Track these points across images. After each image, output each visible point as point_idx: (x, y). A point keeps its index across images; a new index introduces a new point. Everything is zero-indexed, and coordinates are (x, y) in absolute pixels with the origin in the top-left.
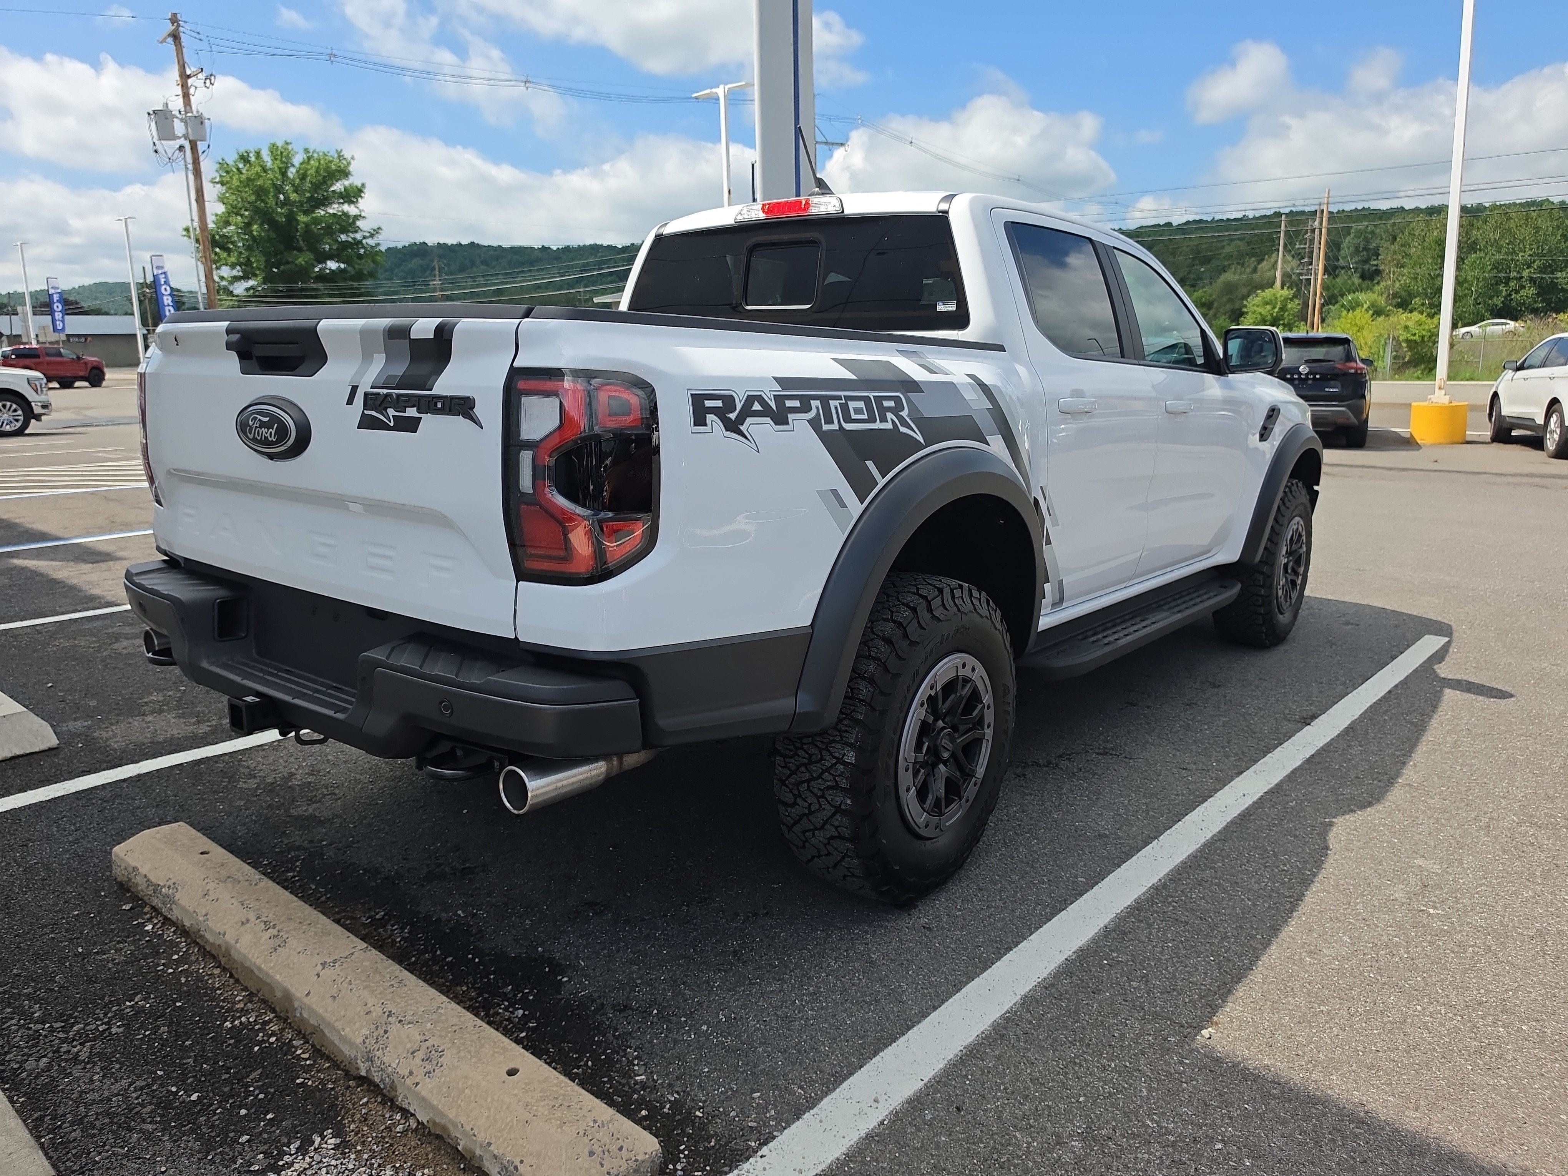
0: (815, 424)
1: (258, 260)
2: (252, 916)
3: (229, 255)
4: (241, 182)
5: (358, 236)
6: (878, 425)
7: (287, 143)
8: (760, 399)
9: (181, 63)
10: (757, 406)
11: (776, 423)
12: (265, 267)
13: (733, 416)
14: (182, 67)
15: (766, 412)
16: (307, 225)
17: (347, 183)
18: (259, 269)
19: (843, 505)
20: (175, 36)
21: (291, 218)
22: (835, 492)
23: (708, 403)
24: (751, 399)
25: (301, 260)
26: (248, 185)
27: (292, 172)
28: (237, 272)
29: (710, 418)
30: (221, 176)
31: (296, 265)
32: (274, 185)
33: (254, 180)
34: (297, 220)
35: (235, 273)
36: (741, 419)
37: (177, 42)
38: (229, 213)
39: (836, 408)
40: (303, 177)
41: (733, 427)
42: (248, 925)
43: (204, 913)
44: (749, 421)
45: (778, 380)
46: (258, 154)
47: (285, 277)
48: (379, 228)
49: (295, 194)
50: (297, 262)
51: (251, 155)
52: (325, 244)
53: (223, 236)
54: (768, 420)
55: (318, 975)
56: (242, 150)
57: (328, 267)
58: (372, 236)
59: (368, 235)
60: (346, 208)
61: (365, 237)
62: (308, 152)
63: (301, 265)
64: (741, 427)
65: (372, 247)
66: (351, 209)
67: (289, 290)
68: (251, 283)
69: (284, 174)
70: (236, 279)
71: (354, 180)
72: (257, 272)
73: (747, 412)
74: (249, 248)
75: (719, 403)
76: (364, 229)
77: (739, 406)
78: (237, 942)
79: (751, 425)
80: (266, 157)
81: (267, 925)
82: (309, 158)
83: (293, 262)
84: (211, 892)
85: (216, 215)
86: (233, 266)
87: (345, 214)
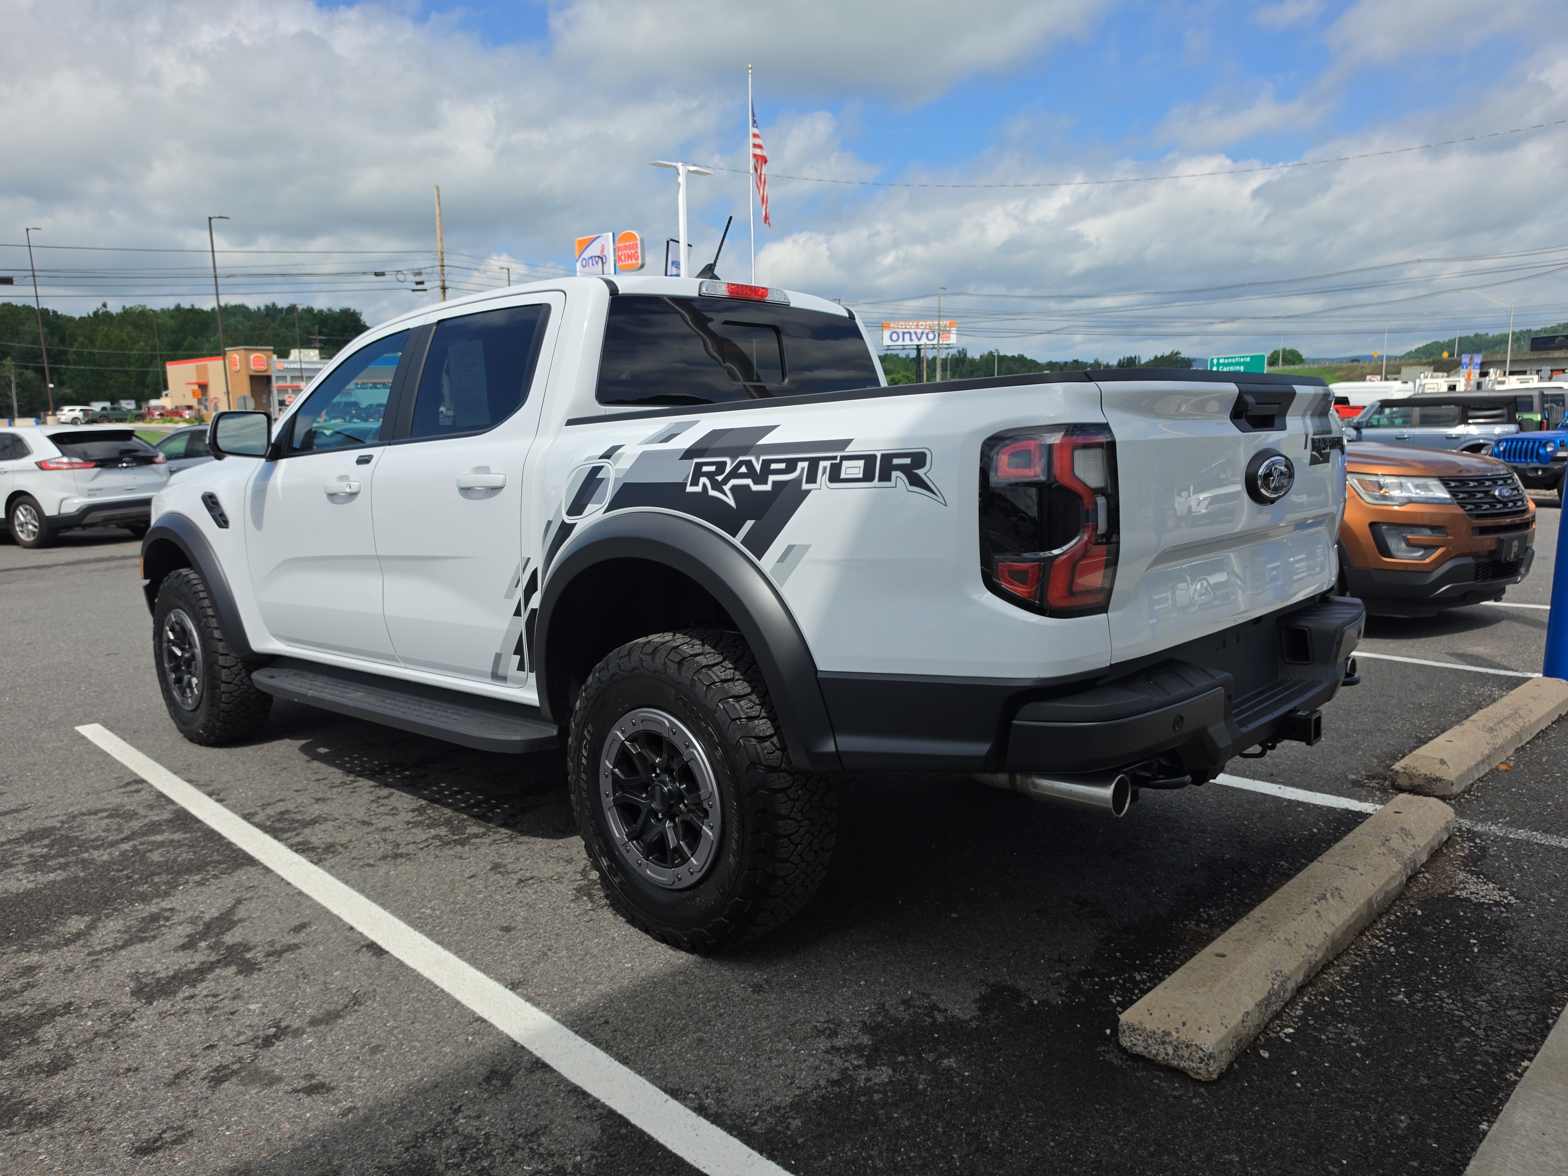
2: (1315, 907)
42: (1322, 912)
43: (1305, 948)
55: (1362, 874)
78: (1334, 925)
81: (1323, 897)
84: (1288, 937)
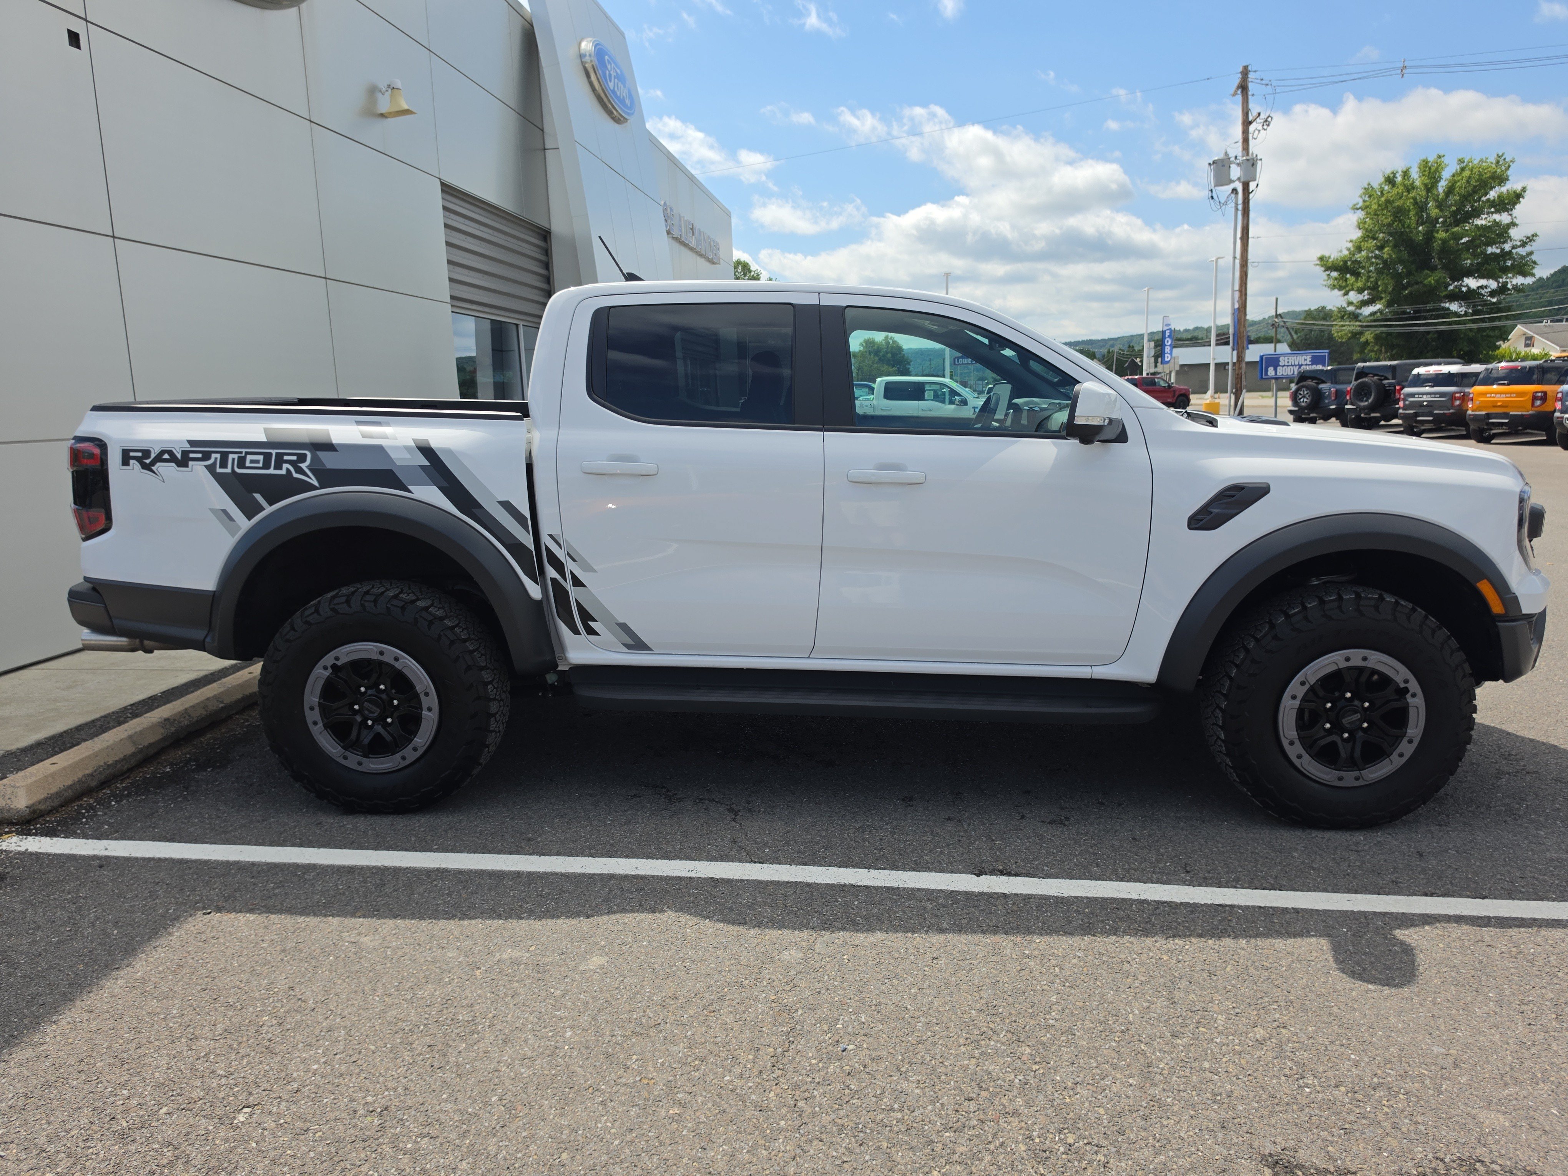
0: (211, 469)
1: (1387, 284)
3: (1357, 279)
4: (1379, 205)
5: (1507, 247)
6: (272, 471)
7: (1440, 157)
8: (170, 452)
9: (1245, 111)
10: (166, 456)
11: (179, 466)
12: (1393, 289)
13: (148, 461)
14: (1246, 113)
15: (173, 459)
16: (1444, 241)
17: (1504, 189)
18: (1385, 291)
19: (231, 519)
20: (1243, 88)
21: (1429, 236)
22: (225, 512)
23: (132, 454)
24: (163, 452)
25: (1431, 280)
26: (1386, 207)
27: (1442, 186)
28: (1365, 296)
29: (132, 462)
30: (1364, 201)
31: (1425, 285)
32: (1416, 203)
33: (1393, 201)
34: (1434, 237)
35: (1360, 297)
36: (153, 463)
37: (1245, 92)
38: (1364, 238)
39: (233, 459)
40: (1450, 190)
41: (147, 467)
44: (158, 464)
45: (189, 442)
46: (1406, 174)
47: (1412, 299)
48: (1535, 235)
49: (1437, 210)
50: (1426, 282)
51: (1397, 175)
52: (1466, 259)
53: (1356, 262)
54: (173, 464)
56: (1388, 172)
57: (1464, 284)
58: (1524, 244)
59: (1519, 244)
60: (1497, 217)
61: (1514, 247)
62: (1463, 162)
63: (1431, 285)
64: (153, 468)
65: (1522, 257)
66: (1504, 218)
67: (1415, 312)
68: (1378, 306)
69: (1430, 188)
70: (1365, 303)
71: (1513, 185)
72: (1383, 295)
73: (159, 458)
74: (1379, 272)
75: (140, 454)
76: (1515, 238)
77: (153, 456)
79: (159, 467)
80: (1415, 174)
82: (1463, 169)
83: (1422, 282)
85: (1351, 241)
86: (1360, 291)
87: (1496, 224)
